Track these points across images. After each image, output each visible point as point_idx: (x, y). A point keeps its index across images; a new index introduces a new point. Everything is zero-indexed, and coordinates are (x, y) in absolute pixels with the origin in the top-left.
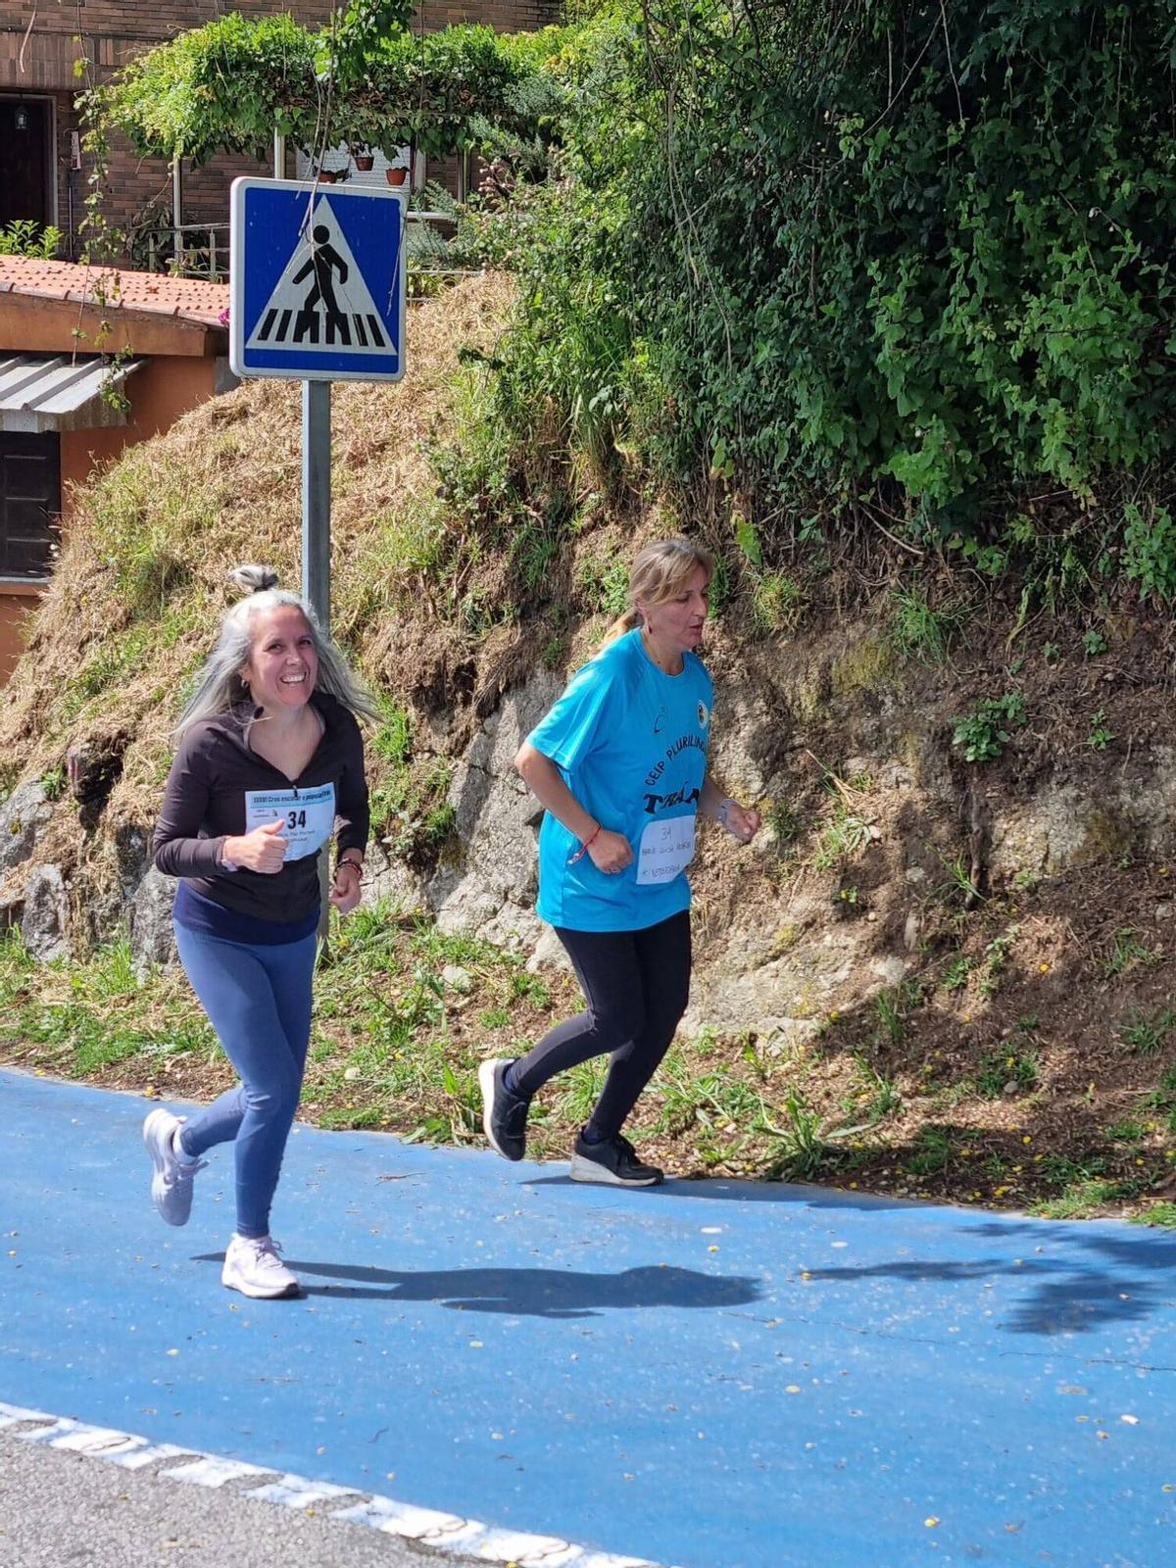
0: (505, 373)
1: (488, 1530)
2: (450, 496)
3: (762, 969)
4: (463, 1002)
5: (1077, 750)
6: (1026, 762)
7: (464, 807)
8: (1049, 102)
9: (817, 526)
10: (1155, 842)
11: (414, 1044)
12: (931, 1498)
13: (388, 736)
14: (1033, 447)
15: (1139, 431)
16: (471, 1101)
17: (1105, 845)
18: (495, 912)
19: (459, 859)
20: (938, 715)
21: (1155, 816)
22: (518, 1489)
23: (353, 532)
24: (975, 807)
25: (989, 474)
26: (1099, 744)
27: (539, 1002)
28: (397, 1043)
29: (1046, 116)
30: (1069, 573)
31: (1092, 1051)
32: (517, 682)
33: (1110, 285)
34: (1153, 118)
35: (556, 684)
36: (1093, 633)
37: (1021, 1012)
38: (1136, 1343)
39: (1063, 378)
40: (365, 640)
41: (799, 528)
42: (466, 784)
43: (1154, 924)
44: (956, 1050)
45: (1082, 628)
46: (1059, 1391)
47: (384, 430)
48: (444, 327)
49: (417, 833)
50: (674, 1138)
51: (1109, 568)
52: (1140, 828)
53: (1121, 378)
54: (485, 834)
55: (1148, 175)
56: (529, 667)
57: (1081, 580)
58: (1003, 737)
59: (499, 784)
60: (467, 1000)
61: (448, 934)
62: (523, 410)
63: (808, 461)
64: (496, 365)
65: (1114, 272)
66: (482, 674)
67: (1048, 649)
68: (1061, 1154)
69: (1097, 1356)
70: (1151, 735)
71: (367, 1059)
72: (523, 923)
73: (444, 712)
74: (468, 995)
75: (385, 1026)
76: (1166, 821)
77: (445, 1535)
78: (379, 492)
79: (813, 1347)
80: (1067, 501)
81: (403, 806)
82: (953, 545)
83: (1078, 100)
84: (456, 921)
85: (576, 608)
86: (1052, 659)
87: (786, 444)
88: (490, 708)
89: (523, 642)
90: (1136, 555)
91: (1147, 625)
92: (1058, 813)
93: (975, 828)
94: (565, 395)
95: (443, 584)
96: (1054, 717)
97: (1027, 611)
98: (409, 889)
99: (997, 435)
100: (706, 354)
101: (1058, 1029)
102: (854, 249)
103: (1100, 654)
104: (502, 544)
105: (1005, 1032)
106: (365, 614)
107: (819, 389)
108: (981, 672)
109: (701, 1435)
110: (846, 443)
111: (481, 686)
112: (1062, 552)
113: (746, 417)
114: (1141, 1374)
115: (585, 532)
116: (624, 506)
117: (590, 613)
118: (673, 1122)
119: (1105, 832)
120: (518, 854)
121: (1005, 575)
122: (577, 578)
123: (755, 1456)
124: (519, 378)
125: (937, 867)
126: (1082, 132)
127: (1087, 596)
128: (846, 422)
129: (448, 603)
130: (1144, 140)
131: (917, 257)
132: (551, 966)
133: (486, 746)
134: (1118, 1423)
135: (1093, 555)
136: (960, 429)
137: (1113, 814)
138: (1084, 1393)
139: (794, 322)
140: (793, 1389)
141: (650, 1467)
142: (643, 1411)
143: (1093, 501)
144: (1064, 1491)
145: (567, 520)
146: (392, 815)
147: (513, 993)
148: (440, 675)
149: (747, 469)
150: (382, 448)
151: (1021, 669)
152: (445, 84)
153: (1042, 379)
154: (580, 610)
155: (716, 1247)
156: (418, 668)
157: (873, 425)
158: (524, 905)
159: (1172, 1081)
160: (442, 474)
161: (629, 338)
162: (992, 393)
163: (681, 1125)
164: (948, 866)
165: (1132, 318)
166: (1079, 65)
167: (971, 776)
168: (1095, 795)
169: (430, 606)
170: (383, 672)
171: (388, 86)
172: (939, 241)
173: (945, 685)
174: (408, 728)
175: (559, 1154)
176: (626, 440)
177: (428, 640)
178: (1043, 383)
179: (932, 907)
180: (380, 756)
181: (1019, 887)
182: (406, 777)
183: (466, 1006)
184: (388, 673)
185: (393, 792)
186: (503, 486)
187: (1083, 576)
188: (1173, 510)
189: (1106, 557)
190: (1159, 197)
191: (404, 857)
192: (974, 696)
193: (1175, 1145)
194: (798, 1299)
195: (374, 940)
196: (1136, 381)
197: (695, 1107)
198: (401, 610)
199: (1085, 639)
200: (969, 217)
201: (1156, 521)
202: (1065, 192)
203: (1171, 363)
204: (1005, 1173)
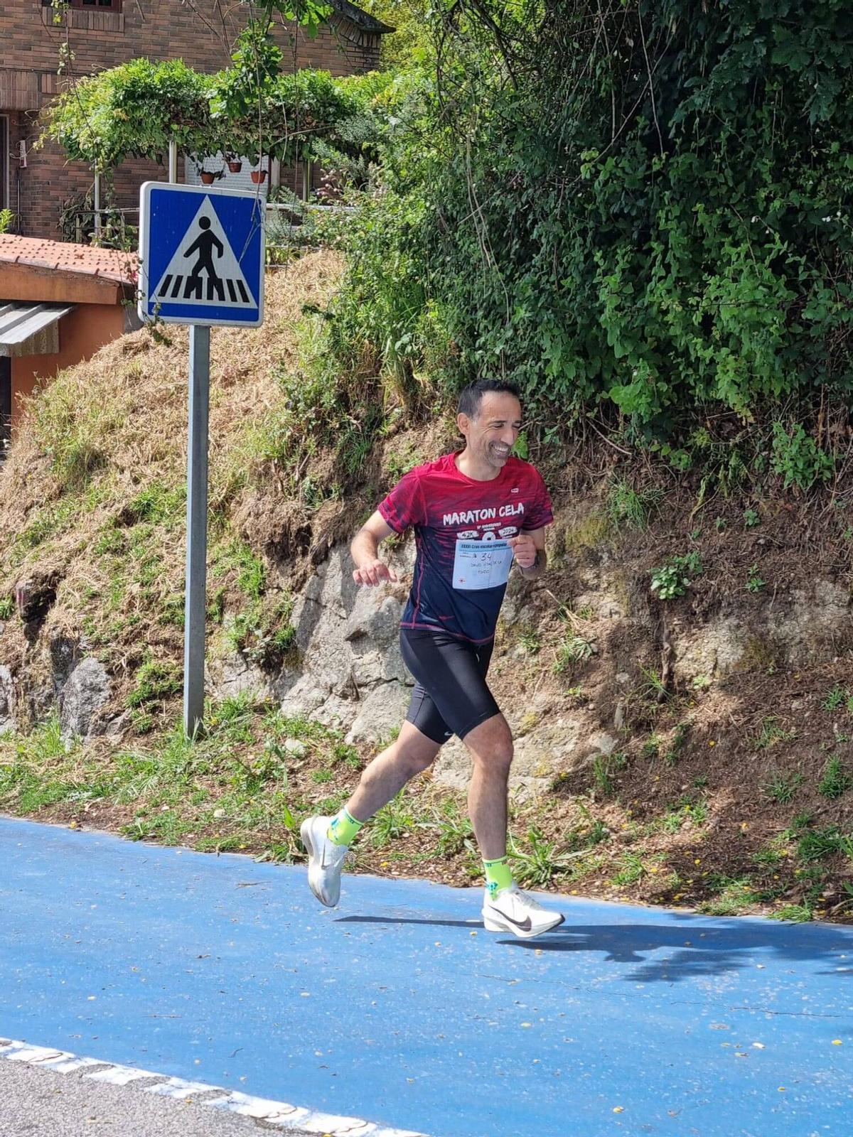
0: (335, 323)
1: (312, 1114)
2: (295, 409)
4: (299, 764)
5: (738, 592)
6: (702, 600)
7: (302, 627)
8: (724, 142)
9: (557, 433)
10: (792, 657)
11: (264, 793)
12: (618, 1095)
13: (248, 576)
14: (710, 381)
15: (784, 371)
17: (757, 659)
18: (323, 701)
19: (298, 664)
20: (640, 567)
21: (792, 639)
22: (332, 1087)
23: (224, 433)
24: (666, 631)
25: (679, 399)
26: (754, 588)
27: (354, 765)
28: (252, 792)
29: (722, 152)
30: (734, 469)
31: (745, 801)
32: (341, 540)
33: (764, 271)
34: (798, 155)
36: (750, 511)
37: (696, 774)
38: (767, 996)
39: (730, 334)
40: (232, 508)
41: (543, 434)
42: (304, 611)
43: (791, 714)
44: (649, 800)
45: (743, 507)
46: (711, 1027)
47: (248, 361)
48: (292, 288)
49: (268, 645)
50: (448, 859)
51: (762, 466)
52: (781, 647)
53: (771, 334)
54: (316, 647)
55: (793, 194)
56: (349, 530)
57: (742, 474)
58: (686, 582)
59: (327, 611)
60: (302, 763)
61: (289, 716)
62: (348, 349)
63: (551, 388)
64: (329, 317)
65: (767, 262)
66: (316, 534)
67: (719, 522)
68: (721, 872)
69: (739, 1004)
70: (790, 583)
71: (230, 803)
72: (343, 709)
73: (288, 560)
74: (303, 759)
75: (243, 780)
76: (801, 642)
77: (282, 1116)
78: (244, 405)
79: (541, 998)
80: (733, 419)
81: (258, 626)
82: (654, 449)
83: (745, 142)
84: (295, 707)
85: (383, 488)
86: (721, 529)
87: (535, 376)
88: (321, 558)
89: (345, 512)
90: (781, 457)
91: (789, 506)
92: (724, 636)
93: (666, 645)
94: (378, 339)
95: (289, 470)
96: (722, 569)
97: (705, 495)
98: (261, 685)
99: (684, 372)
100: (479, 312)
101: (721, 785)
102: (585, 241)
103: (756, 525)
104: (332, 443)
105: (684, 787)
106: (232, 491)
107: (559, 338)
108: (671, 537)
109: (460, 1054)
110: (578, 377)
111: (315, 543)
112: (729, 454)
113: (508, 356)
114: (768, 1016)
115: (389, 436)
116: (419, 417)
118: (447, 848)
119: (757, 650)
120: (340, 661)
121: (689, 469)
122: (385, 467)
123: (498, 1067)
124: (345, 326)
125: (638, 673)
126: (747, 163)
127: (747, 485)
128: (578, 362)
129: (292, 483)
130: (792, 169)
131: (629, 248)
132: (363, 740)
133: (318, 584)
134: (750, 1047)
135: (751, 457)
136: (659, 368)
137: (762, 637)
138: (728, 1028)
139: (542, 291)
140: (526, 1025)
141: (425, 1074)
142: (421, 1038)
143: (751, 420)
144: (710, 1091)
145: (378, 427)
146: (250, 633)
147: (335, 758)
148: (286, 535)
150: (246, 373)
151: (700, 535)
152: (294, 111)
153: (716, 334)
155: (475, 932)
156: (270, 529)
157: (597, 364)
158: (344, 696)
159: (800, 823)
160: (289, 393)
161: (424, 300)
162: (681, 343)
163: (453, 850)
164: (646, 672)
165: (779, 294)
166: (745, 117)
167: (663, 610)
168: (750, 624)
169: (279, 485)
170: (245, 531)
171: (253, 113)
172: (645, 237)
173: (646, 546)
174: (262, 572)
175: (366, 870)
176: (421, 371)
177: (278, 510)
178: (718, 337)
179: (633, 701)
180: (242, 590)
181: (696, 687)
182: (261, 606)
183: (301, 767)
184: (248, 532)
185: (251, 616)
186: (333, 401)
187: (744, 471)
188: (808, 425)
189: (760, 458)
190: (801, 210)
191: (258, 662)
192: (667, 554)
193: (801, 866)
194: (532, 967)
195: (236, 720)
196: (783, 337)
197: (463, 838)
198: (258, 488)
199: (745, 515)
200: (666, 222)
201: (795, 434)
202: (734, 205)
203: (807, 325)
204: (681, 884)
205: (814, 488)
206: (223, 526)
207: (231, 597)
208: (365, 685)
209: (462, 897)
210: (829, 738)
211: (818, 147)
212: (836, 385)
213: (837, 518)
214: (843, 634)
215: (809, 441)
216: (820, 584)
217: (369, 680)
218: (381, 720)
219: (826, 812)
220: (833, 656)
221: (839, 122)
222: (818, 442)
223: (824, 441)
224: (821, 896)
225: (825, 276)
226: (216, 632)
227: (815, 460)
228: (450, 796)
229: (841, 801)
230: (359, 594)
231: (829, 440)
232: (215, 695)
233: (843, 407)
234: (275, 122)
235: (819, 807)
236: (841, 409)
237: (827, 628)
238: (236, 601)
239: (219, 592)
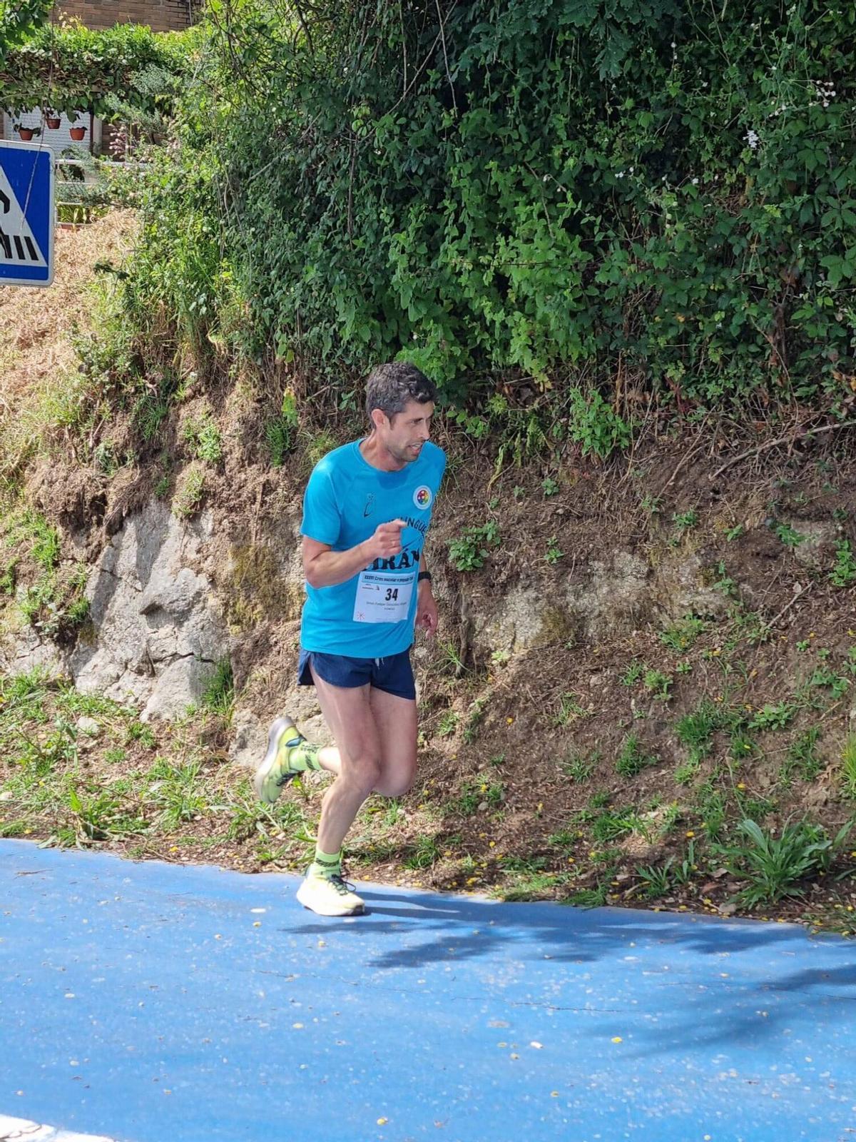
0: (129, 282)
1: (56, 1132)
2: (88, 372)
3: (309, 720)
4: (92, 743)
5: (537, 564)
6: (500, 572)
7: (97, 600)
8: (517, 97)
9: (351, 399)
10: (591, 630)
11: (53, 775)
12: (385, 1104)
13: (41, 547)
14: (506, 345)
15: (581, 335)
16: (91, 816)
17: (556, 632)
18: (118, 677)
19: (93, 639)
20: (438, 537)
21: (592, 612)
22: (83, 1102)
23: (19, 397)
24: (464, 604)
25: (476, 363)
26: (552, 559)
27: (147, 744)
28: (41, 774)
29: (515, 107)
30: (533, 436)
31: (542, 780)
32: (136, 509)
33: (557, 231)
34: (592, 111)
35: (164, 511)
36: (548, 480)
37: (493, 752)
38: (550, 991)
39: (527, 297)
40: (26, 476)
41: (340, 400)
42: (98, 584)
43: (589, 690)
44: (446, 780)
45: (542, 476)
46: (489, 1025)
47: (45, 321)
48: (93, 247)
49: (62, 619)
50: (240, 843)
51: (560, 433)
52: (580, 620)
53: (565, 298)
54: (112, 621)
55: (588, 152)
56: (145, 498)
57: (540, 441)
58: (484, 554)
59: (122, 584)
60: (95, 742)
61: (83, 693)
62: (142, 309)
63: (347, 351)
64: (123, 276)
65: (560, 222)
66: (111, 503)
67: (517, 491)
68: (516, 855)
69: (520, 999)
70: (589, 554)
71: (18, 785)
72: (138, 685)
73: (83, 530)
74: (96, 738)
75: (33, 761)
76: (599, 615)
77: (24, 1136)
78: (39, 367)
79: (318, 995)
80: (531, 385)
81: (51, 599)
82: (450, 414)
83: (540, 97)
84: (90, 684)
85: (179, 456)
86: (520, 498)
87: (330, 339)
88: (116, 528)
89: (141, 480)
90: (579, 424)
91: (587, 475)
92: (522, 609)
93: (464, 619)
94: (173, 299)
95: (83, 436)
96: (520, 539)
97: (503, 463)
98: (55, 660)
99: (480, 336)
100: (273, 273)
101: (518, 764)
102: (379, 200)
103: (555, 494)
104: (127, 408)
105: (480, 766)
106: (26, 457)
107: (353, 301)
108: (470, 507)
109: (225, 1060)
110: (373, 340)
111: (110, 512)
112: (527, 421)
113: (302, 319)
114: (550, 1013)
115: (187, 400)
116: (216, 381)
117: (190, 459)
118: (239, 831)
119: (556, 624)
120: (136, 635)
121: (487, 436)
122: (181, 434)
123: (262, 1075)
124: (139, 286)
125: (436, 647)
126: (543, 120)
127: (545, 453)
128: (373, 324)
129: (86, 450)
130: (587, 127)
131: (424, 207)
132: (158, 717)
133: (113, 555)
134: (527, 1047)
135: (550, 424)
136: (455, 332)
137: (561, 610)
138: (507, 1026)
139: (335, 251)
140: (298, 1026)
141: (184, 1084)
142: (186, 1043)
143: (549, 385)
144: (481, 1097)
145: (174, 391)
146: (43, 606)
147: (128, 738)
148: (80, 503)
149: (302, 356)
150: (43, 334)
151: (498, 505)
152: (113, 67)
153: (512, 297)
154: (183, 457)
155: (259, 923)
156: (63, 498)
157: (393, 326)
158: (140, 672)
159: (596, 802)
160: (82, 355)
161: (218, 259)
162: (475, 306)
163: (244, 834)
164: (444, 646)
165: (573, 255)
166: (542, 71)
167: (461, 581)
168: (549, 596)
169: (73, 452)
170: (39, 501)
171: (70, 68)
172: (438, 195)
173: (444, 516)
174: (56, 542)
175: (154, 856)
176: (216, 333)
177: (71, 478)
178: (513, 300)
179: (431, 676)
180: (36, 561)
181: (494, 662)
182: (55, 577)
183: (94, 746)
184: (42, 501)
185: (43, 588)
186: (127, 365)
187: (542, 438)
188: (605, 392)
189: (559, 425)
190: (595, 169)
191: (52, 636)
192: (464, 524)
193: (597, 848)
194: (312, 960)
195: (26, 698)
196: (578, 300)
197: (256, 821)
198: (52, 455)
199: (544, 484)
200: (458, 179)
201: (592, 401)
202: (529, 162)
203: (602, 287)
204: (475, 868)
205: (612, 456)
206: (17, 494)
207: (24, 568)
208: (161, 660)
209: (250, 884)
210: (626, 715)
211: (615, 103)
212: (633, 350)
213: (636, 487)
214: (642, 606)
215: (606, 407)
216: (618, 556)
217: (164, 655)
218: (177, 697)
219: (622, 791)
220: (632, 629)
221: (636, 77)
222: (615, 408)
223: (622, 407)
224: (615, 880)
225: (622, 238)
226: (8, 605)
227: (613, 428)
228: (245, 776)
229: (637, 780)
230: (154, 566)
231: (626, 406)
232: (8, 671)
233: (641, 372)
234: (93, 78)
235: (615, 787)
236: (639, 374)
237: (626, 600)
238: (30, 573)
239: (11, 564)
